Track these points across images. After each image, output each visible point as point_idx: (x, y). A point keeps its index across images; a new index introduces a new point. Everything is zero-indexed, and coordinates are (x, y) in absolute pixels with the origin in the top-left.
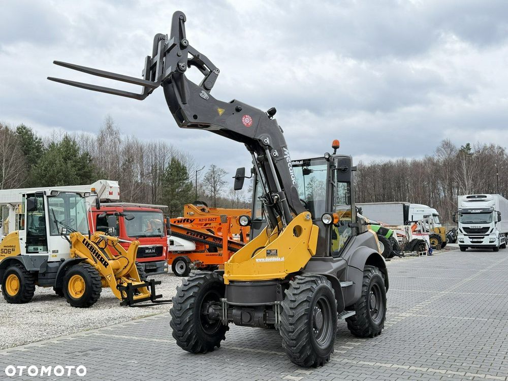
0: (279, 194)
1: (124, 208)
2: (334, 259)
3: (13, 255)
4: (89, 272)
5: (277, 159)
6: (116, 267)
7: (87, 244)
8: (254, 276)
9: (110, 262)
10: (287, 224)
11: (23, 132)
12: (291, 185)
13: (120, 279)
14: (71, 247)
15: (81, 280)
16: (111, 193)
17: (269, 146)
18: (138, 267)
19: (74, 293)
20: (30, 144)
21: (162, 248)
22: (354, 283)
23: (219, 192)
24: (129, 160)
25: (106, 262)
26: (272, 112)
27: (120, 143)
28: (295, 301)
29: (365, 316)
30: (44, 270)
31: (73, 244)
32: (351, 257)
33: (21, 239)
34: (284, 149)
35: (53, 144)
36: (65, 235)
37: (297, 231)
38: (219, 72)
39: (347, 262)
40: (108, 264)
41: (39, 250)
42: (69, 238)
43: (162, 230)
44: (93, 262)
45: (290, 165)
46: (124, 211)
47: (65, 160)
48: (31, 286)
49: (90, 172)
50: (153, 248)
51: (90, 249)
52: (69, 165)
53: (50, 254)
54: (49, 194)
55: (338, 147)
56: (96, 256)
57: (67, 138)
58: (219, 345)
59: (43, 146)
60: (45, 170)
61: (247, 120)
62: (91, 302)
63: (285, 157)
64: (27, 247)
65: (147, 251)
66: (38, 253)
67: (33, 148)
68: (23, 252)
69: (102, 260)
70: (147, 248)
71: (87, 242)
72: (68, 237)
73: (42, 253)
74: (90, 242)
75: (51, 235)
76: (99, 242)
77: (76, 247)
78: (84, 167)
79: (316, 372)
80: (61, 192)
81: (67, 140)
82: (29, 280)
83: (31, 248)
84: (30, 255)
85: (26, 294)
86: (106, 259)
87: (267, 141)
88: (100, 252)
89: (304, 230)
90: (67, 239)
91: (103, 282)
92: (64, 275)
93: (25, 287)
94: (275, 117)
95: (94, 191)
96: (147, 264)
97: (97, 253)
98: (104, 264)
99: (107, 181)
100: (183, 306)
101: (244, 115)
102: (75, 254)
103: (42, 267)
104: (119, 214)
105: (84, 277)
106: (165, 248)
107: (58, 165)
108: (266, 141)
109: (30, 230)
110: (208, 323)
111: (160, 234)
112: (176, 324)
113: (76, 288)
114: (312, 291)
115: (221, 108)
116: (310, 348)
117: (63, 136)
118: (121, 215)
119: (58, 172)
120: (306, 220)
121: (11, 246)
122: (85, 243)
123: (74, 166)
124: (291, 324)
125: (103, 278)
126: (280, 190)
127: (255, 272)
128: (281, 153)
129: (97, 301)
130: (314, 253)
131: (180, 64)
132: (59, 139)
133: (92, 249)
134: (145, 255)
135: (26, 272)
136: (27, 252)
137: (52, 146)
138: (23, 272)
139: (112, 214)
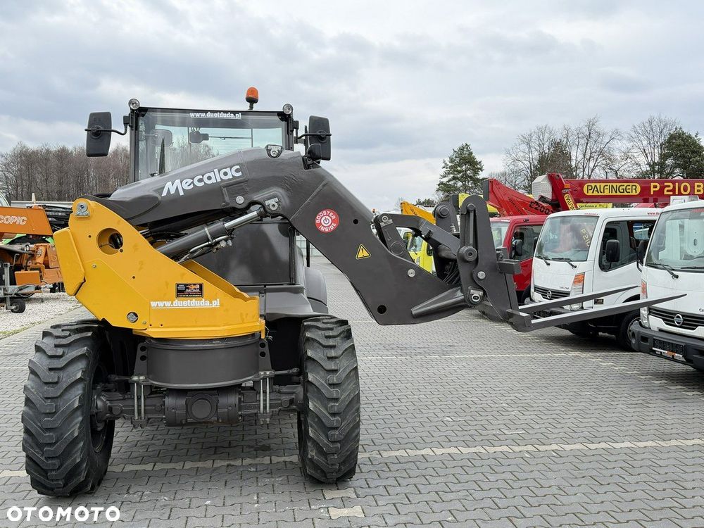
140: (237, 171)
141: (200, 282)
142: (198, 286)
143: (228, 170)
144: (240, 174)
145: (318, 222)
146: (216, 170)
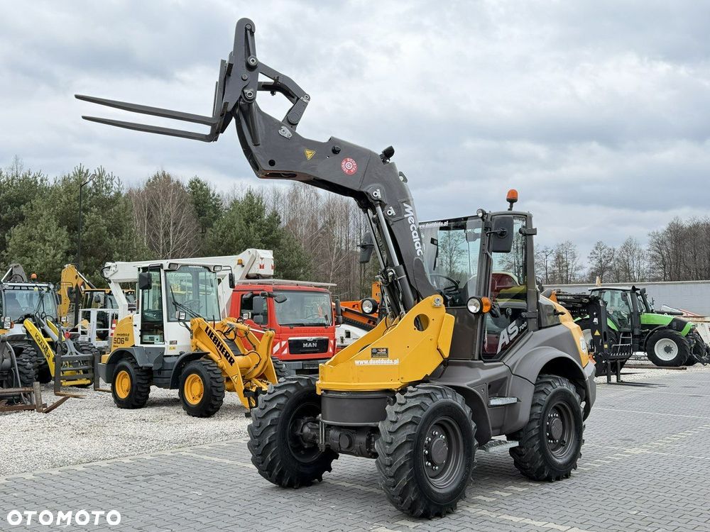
0: (395, 270)
1: (275, 287)
2: (485, 364)
3: (126, 346)
4: (208, 370)
5: (393, 219)
6: (247, 365)
7: (211, 334)
8: (353, 384)
9: (237, 359)
10: (406, 313)
11: (197, 186)
12: (414, 257)
13: (250, 381)
14: (192, 338)
15: (200, 380)
16: (262, 267)
17: (380, 201)
18: (277, 366)
19: (191, 398)
20: (205, 202)
21: (327, 341)
22: (518, 400)
23: (456, 264)
24: (330, 221)
25: (231, 358)
26: (389, 153)
27: (317, 198)
28: (396, 422)
29: (536, 449)
30: (159, 366)
31: (195, 333)
32: (518, 363)
33: (136, 326)
34: (405, 205)
35: (236, 201)
36: (184, 321)
37: (421, 323)
38: (309, 100)
39: (510, 369)
40: (234, 361)
41: (155, 339)
42: (190, 326)
43: (329, 318)
44: (216, 358)
45: (413, 228)
46: (274, 290)
47: (248, 222)
48: (145, 386)
49: (278, 237)
50: (314, 341)
51: (213, 341)
52: (252, 229)
53: (167, 345)
54: (166, 267)
55: (515, 201)
56: (220, 349)
57: (250, 194)
58: (320, 479)
59: (222, 204)
60: (221, 236)
61: (349, 165)
62: (211, 410)
63: (406, 216)
64: (141, 336)
65: (305, 345)
66: (153, 343)
67: (210, 207)
68: (137, 343)
69: (227, 355)
70: (306, 341)
71: (210, 331)
72: (188, 324)
73: (158, 345)
74: (214, 331)
75: (169, 321)
76: (228, 332)
77: (199, 337)
78: (270, 231)
79: (426, 526)
80: (183, 266)
81: (250, 196)
82: (143, 379)
83: (147, 337)
84: (144, 346)
85: (138, 397)
86: (232, 354)
87: (378, 194)
88: (226, 345)
89: (431, 320)
90: (187, 327)
91: (227, 385)
92: (181, 373)
93: (137, 387)
94: (392, 159)
95: (241, 264)
96: (305, 362)
97: (222, 346)
98: (230, 361)
99: (258, 250)
100: (263, 421)
101: (344, 158)
102: (197, 346)
103: (156, 362)
104: (267, 294)
105: (202, 377)
106: (332, 342)
107: (238, 229)
108: (376, 194)
109: (146, 314)
110: (301, 447)
111: (325, 322)
112: (255, 446)
113: (194, 391)
114: (423, 409)
115: (310, 149)
116: (416, 491)
117: (245, 192)
118: (271, 296)
119: (238, 239)
120: (435, 307)
121: (124, 335)
122: (208, 332)
123: (260, 230)
124: (388, 455)
125: (228, 379)
126: (397, 263)
127: (353, 378)
128: (400, 210)
129: (219, 409)
130: (447, 355)
131: (246, 91)
132: (241, 196)
133: (215, 340)
134: (303, 351)
135: (138, 368)
136: (142, 343)
137: (235, 203)
138: (135, 368)
139: (258, 295)
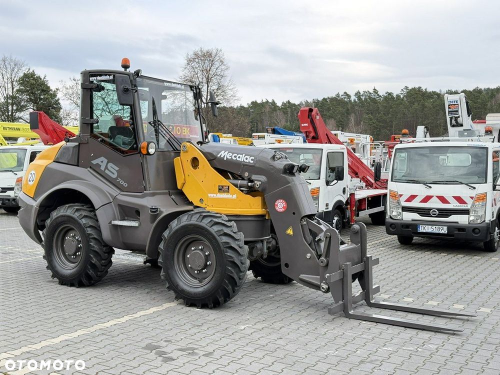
140: (252, 160)
141: (229, 185)
142: (227, 187)
143: (248, 157)
144: (252, 162)
145: (276, 203)
146: (244, 155)
